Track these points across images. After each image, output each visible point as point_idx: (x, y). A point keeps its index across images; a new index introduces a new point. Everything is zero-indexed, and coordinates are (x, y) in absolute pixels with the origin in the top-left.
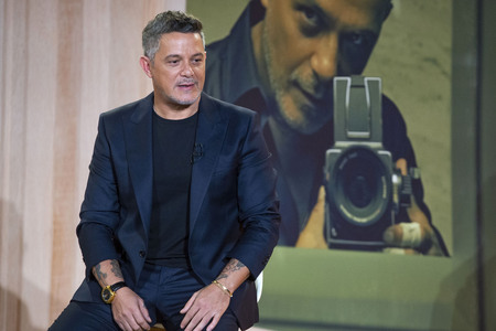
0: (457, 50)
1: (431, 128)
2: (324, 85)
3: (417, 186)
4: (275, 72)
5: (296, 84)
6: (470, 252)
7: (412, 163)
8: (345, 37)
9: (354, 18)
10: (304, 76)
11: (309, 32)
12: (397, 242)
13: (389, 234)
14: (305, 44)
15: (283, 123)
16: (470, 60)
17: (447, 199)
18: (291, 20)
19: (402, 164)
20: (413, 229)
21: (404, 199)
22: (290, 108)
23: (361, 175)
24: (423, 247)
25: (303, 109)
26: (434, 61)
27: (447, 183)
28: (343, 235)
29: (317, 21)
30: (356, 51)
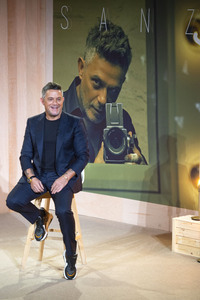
0: (148, 93)
1: (140, 122)
2: (102, 106)
3: (136, 140)
4: (85, 102)
5: (92, 106)
6: (155, 163)
7: (134, 133)
8: (109, 89)
9: (112, 83)
10: (95, 103)
12: (129, 161)
13: (126, 158)
14: (95, 92)
15: (88, 120)
16: (153, 96)
17: (147, 145)
18: (90, 84)
19: (130, 133)
20: (135, 156)
21: (131, 145)
22: (90, 114)
23: (116, 138)
24: (138, 162)
25: (95, 115)
26: (141, 97)
27: (146, 138)
28: (110, 158)
29: (99, 84)
30: (113, 94)
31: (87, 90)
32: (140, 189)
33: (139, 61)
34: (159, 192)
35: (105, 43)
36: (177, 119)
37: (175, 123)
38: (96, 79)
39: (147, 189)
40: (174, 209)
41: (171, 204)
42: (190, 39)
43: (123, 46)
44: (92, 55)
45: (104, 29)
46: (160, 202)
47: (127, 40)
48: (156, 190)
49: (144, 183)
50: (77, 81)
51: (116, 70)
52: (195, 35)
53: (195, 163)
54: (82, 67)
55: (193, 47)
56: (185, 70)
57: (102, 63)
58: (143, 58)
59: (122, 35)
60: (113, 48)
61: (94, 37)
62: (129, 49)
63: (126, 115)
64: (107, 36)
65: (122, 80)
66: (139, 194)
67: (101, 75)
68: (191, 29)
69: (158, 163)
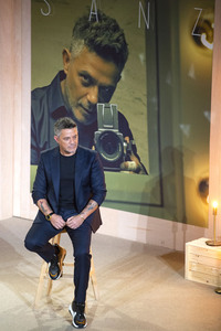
0: (149, 95)
1: (139, 127)
3: (134, 147)
4: (71, 100)
5: (81, 105)
6: (157, 174)
7: (131, 138)
8: (101, 88)
9: (105, 81)
10: (84, 102)
11: (85, 85)
12: (126, 169)
13: (123, 165)
14: (84, 90)
16: (155, 100)
17: (147, 153)
18: (78, 80)
19: (127, 139)
20: (133, 164)
21: (129, 152)
22: (78, 114)
23: (110, 142)
24: (137, 171)
25: (84, 115)
26: (140, 99)
27: (146, 147)
29: (89, 81)
30: (106, 94)
31: (74, 86)
32: (139, 201)
33: (137, 60)
34: (162, 206)
35: (96, 36)
36: (182, 126)
37: (181, 132)
38: (85, 75)
39: (148, 202)
40: (180, 225)
41: (175, 220)
42: (198, 41)
43: (118, 40)
44: (79, 48)
45: (94, 20)
46: (163, 217)
47: (123, 35)
48: (158, 203)
49: (144, 194)
50: (62, 75)
51: (109, 67)
52: (203, 37)
53: (204, 176)
54: (68, 60)
55: (200, 50)
56: (192, 74)
57: (93, 58)
58: (142, 57)
59: (116, 28)
60: (106, 42)
61: (82, 28)
62: (125, 45)
63: (121, 118)
64: (98, 28)
65: (117, 78)
66: (139, 207)
67: (91, 71)
68: (199, 30)
69: (161, 175)
